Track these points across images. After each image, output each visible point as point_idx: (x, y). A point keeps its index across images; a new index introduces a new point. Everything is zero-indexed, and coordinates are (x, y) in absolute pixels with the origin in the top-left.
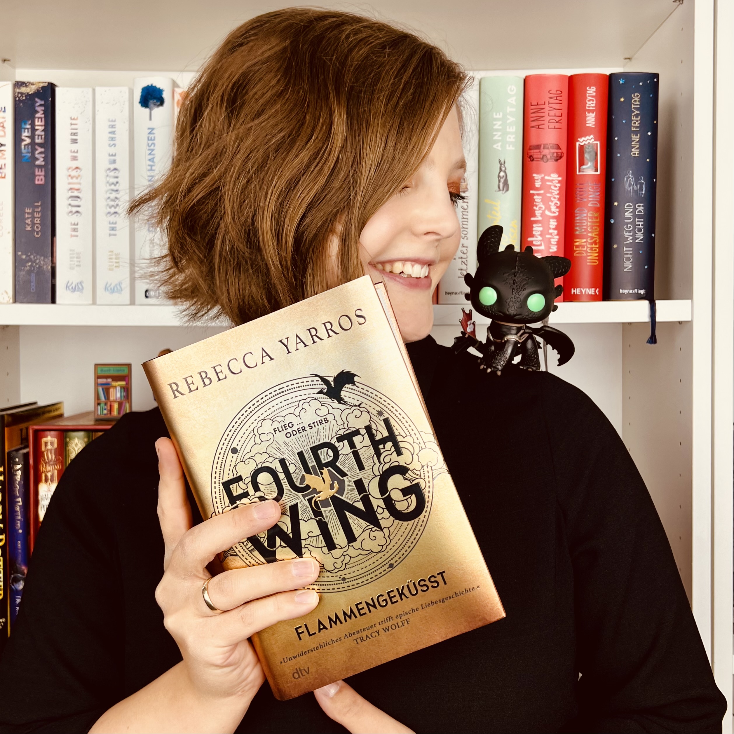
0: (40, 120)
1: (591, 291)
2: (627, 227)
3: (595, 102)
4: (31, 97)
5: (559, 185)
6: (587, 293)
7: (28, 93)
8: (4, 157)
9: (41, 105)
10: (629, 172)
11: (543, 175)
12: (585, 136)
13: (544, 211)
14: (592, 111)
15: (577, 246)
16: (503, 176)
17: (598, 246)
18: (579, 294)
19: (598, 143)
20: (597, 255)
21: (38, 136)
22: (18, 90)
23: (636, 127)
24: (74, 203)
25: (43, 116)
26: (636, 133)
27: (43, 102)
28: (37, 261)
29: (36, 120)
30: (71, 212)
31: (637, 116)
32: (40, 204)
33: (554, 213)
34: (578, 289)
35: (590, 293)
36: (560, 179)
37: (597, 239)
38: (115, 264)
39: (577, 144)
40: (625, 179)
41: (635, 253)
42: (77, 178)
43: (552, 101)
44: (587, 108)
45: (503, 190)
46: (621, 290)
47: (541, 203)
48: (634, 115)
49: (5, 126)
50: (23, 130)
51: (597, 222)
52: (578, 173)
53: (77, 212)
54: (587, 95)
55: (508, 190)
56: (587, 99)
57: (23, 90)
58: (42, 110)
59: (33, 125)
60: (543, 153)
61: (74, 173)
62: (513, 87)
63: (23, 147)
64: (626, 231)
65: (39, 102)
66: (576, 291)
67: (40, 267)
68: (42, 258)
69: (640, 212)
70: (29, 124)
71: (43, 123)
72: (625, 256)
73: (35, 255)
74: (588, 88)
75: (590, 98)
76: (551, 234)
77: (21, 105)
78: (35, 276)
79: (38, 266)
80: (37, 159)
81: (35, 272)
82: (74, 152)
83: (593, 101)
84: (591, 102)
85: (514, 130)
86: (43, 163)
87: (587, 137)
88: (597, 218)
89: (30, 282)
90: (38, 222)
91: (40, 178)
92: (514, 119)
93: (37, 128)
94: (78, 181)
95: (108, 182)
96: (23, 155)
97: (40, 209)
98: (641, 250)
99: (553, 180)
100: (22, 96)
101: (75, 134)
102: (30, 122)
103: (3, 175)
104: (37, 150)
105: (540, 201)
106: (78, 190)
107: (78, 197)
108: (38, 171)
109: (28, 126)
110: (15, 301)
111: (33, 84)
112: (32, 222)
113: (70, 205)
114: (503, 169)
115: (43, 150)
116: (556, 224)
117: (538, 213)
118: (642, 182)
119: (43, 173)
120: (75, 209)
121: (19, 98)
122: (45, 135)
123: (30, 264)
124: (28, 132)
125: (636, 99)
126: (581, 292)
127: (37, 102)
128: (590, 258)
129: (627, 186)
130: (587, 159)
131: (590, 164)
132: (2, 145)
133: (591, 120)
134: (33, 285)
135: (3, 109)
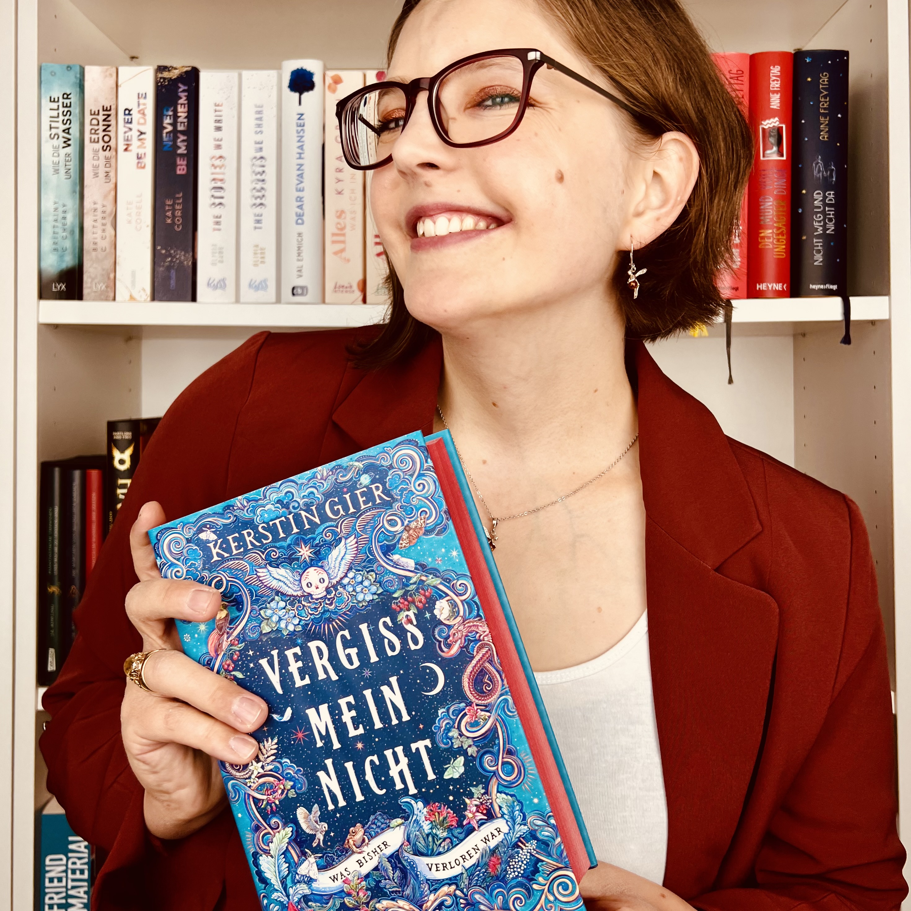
0: (183, 106)
1: (778, 287)
2: (816, 217)
3: (779, 82)
4: (174, 83)
6: (774, 288)
7: (170, 78)
8: (144, 145)
9: (184, 91)
10: (818, 157)
12: (769, 119)
14: (776, 92)
15: (763, 238)
17: (785, 237)
18: (766, 289)
19: (784, 126)
20: (784, 247)
21: (181, 123)
22: (160, 75)
23: (825, 109)
24: (217, 194)
25: (186, 102)
26: (825, 115)
27: (186, 88)
28: (178, 257)
29: (179, 106)
30: (214, 204)
31: (825, 97)
32: (181, 195)
34: (764, 284)
35: (777, 289)
37: (784, 229)
38: (260, 260)
39: (761, 127)
40: (814, 165)
41: (826, 246)
42: (221, 168)
44: (771, 89)
46: (811, 286)
48: (822, 97)
49: (146, 113)
50: (165, 117)
51: (783, 211)
52: (762, 158)
53: (220, 204)
54: (771, 75)
56: (771, 79)
57: (166, 75)
58: (185, 96)
59: (175, 112)
61: (218, 162)
63: (164, 135)
64: (816, 221)
65: (182, 87)
66: (762, 287)
67: (180, 262)
68: (183, 253)
69: (831, 200)
70: (172, 111)
71: (186, 109)
72: (815, 248)
73: (175, 249)
74: (771, 68)
75: (775, 78)
77: (164, 90)
78: (174, 274)
79: (178, 261)
80: (179, 148)
81: (175, 268)
82: (218, 140)
83: (778, 81)
84: (776, 82)
86: (185, 152)
87: (772, 120)
88: (783, 207)
89: (169, 278)
90: (179, 215)
91: (181, 168)
93: (179, 114)
94: (222, 170)
95: (254, 172)
96: (164, 143)
97: (181, 201)
98: (832, 242)
100: (164, 81)
101: (219, 121)
102: (172, 109)
103: (143, 165)
104: (179, 138)
106: (221, 180)
107: (221, 188)
108: (180, 160)
109: (171, 113)
110: (153, 299)
111: (176, 69)
112: (173, 214)
113: (213, 196)
115: (185, 138)
118: (833, 167)
119: (185, 163)
120: (217, 201)
121: (161, 83)
122: (188, 121)
123: (170, 259)
124: (170, 119)
125: (824, 79)
126: (768, 287)
127: (180, 88)
128: (777, 250)
129: (815, 173)
130: (772, 144)
131: (775, 149)
132: (142, 133)
133: (775, 101)
134: (173, 282)
135: (144, 95)
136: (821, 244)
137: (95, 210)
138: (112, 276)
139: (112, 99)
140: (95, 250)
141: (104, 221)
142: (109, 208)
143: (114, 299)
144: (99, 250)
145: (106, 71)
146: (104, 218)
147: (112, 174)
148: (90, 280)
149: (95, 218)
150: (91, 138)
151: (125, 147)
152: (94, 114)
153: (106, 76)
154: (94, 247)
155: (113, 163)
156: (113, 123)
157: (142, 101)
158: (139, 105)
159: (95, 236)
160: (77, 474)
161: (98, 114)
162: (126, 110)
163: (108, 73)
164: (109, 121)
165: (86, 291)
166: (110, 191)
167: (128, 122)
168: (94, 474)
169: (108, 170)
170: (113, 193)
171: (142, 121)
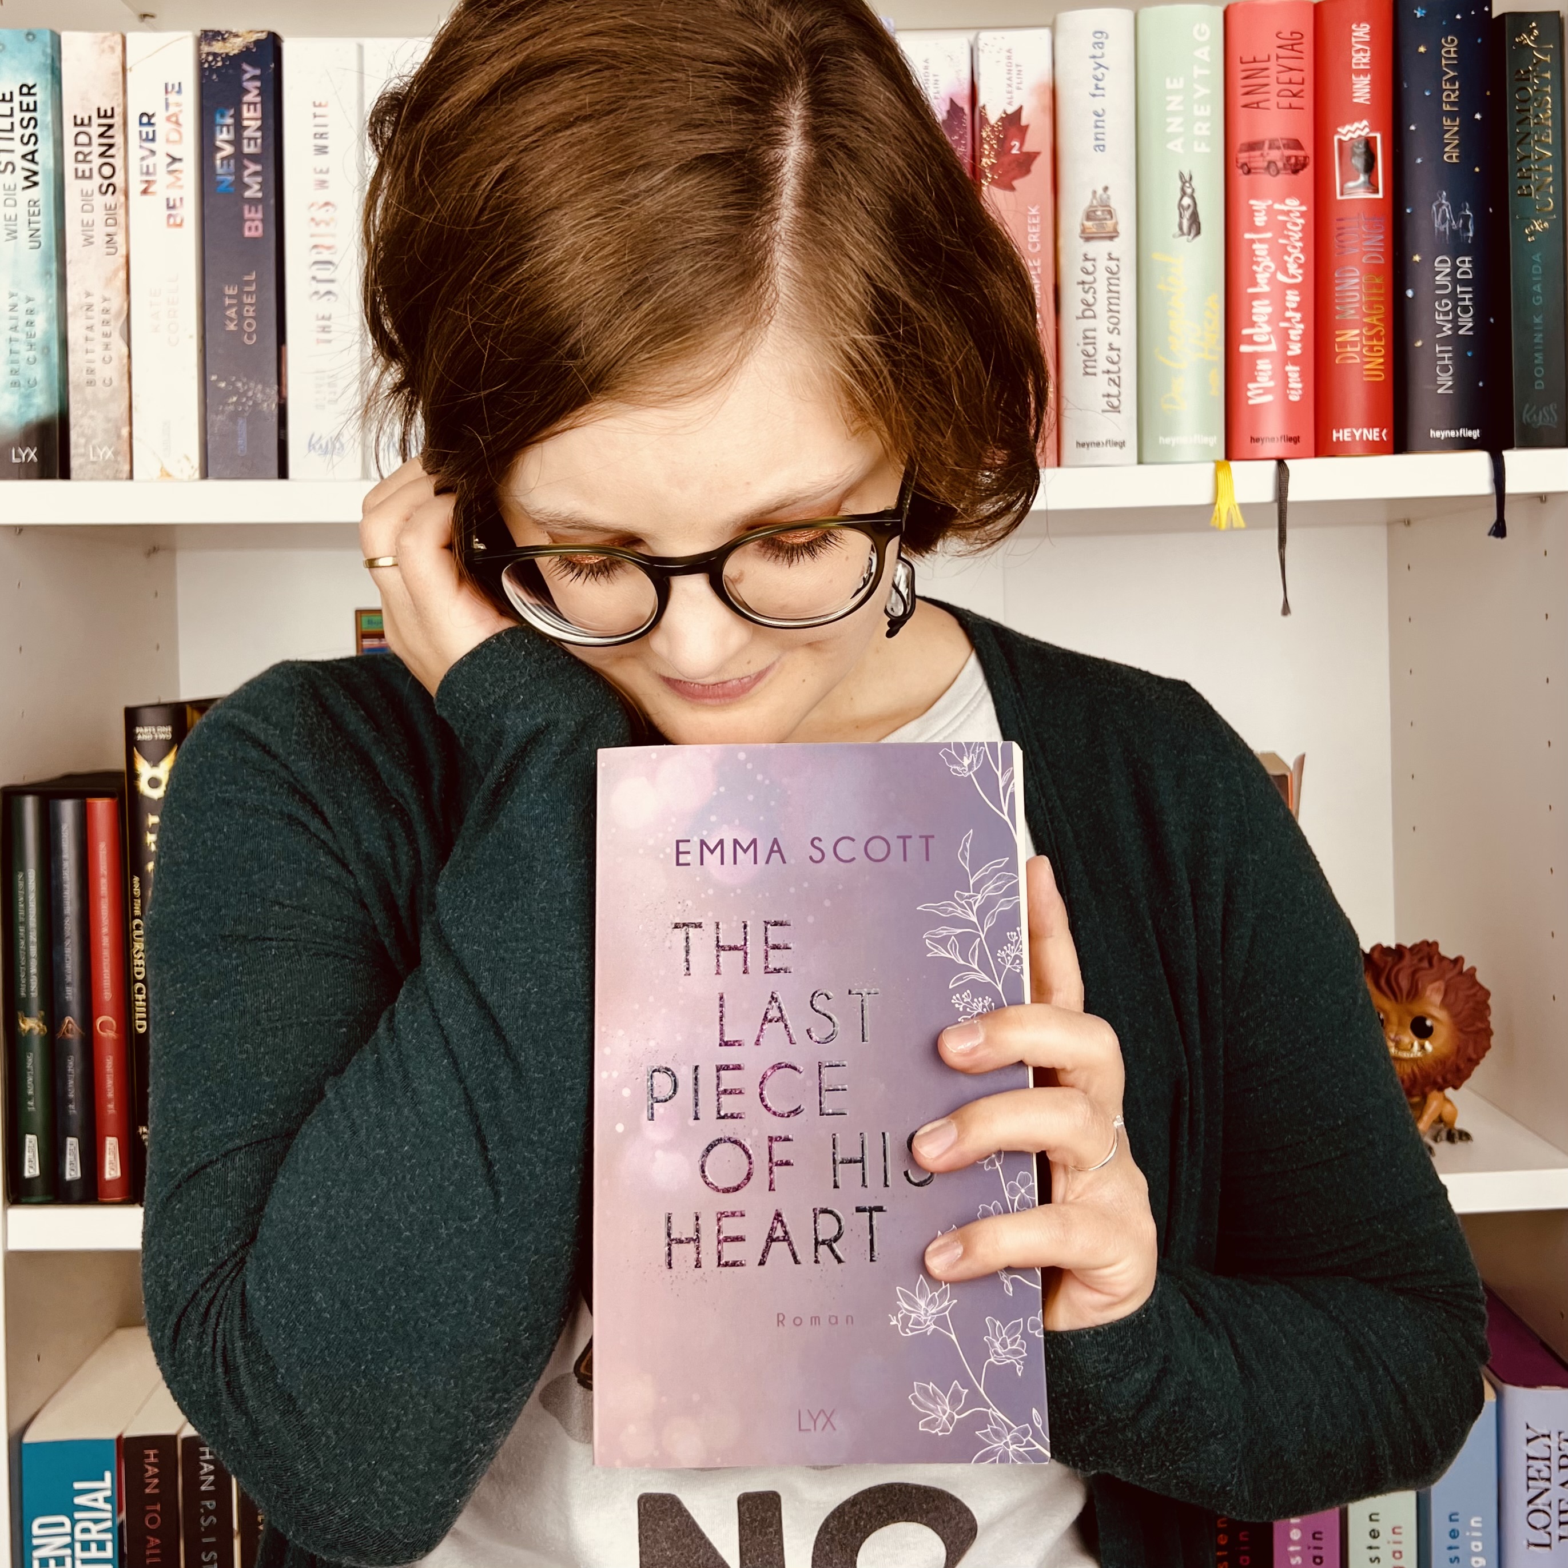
0: (252, 107)
1: (1373, 435)
2: (1440, 305)
3: (1368, 54)
4: (234, 62)
5: (1301, 221)
6: (1365, 438)
7: (227, 54)
8: (179, 183)
9: (254, 78)
10: (1441, 195)
11: (1270, 202)
12: (1352, 122)
13: (1274, 274)
14: (1364, 72)
15: (1343, 345)
16: (1189, 206)
17: (1383, 343)
18: (1349, 439)
19: (1378, 136)
20: (1382, 360)
21: (250, 139)
22: (206, 49)
23: (1452, 104)
24: (322, 275)
25: (258, 99)
26: (1452, 115)
27: (258, 72)
28: (250, 394)
29: (245, 107)
30: (316, 293)
31: (1452, 81)
32: (253, 277)
33: (1294, 277)
34: (1346, 431)
35: (1370, 438)
36: (1304, 208)
37: (1381, 328)
39: (1336, 138)
40: (1434, 208)
41: (1458, 358)
42: (327, 224)
43: (1282, 52)
44: (1354, 67)
45: (1189, 234)
46: (1432, 432)
47: (1268, 258)
48: (1446, 80)
49: (181, 121)
50: (218, 128)
51: (1380, 295)
52: (1339, 197)
53: (329, 293)
54: (1353, 40)
55: (1198, 233)
56: (1354, 49)
57: (218, 47)
58: (257, 88)
59: (238, 117)
60: (1268, 158)
61: (321, 214)
62: (1205, 27)
63: (218, 162)
64: (1439, 312)
65: (250, 71)
66: (1342, 435)
67: (256, 404)
68: (260, 387)
69: (1465, 273)
70: (232, 116)
71: (259, 114)
72: (1439, 363)
73: (245, 380)
74: (1354, 27)
75: (1360, 46)
76: (1289, 320)
77: (214, 77)
78: (245, 425)
79: (251, 403)
80: (248, 187)
81: (246, 414)
82: (321, 172)
83: (1365, 51)
84: (1362, 54)
85: (1208, 113)
86: (260, 195)
87: (1356, 125)
88: (1378, 286)
89: (235, 434)
90: (251, 314)
91: (254, 225)
92: (1208, 91)
93: (246, 123)
94: (330, 229)
96: (219, 178)
97: (253, 288)
98: (1469, 350)
99: (1290, 211)
100: (215, 59)
101: (322, 136)
102: (232, 112)
103: (178, 221)
104: (247, 168)
105: (1265, 253)
106: (329, 248)
107: (329, 263)
108: (250, 211)
109: (229, 121)
111: (236, 36)
112: (239, 313)
113: (314, 278)
114: (1189, 191)
115: (258, 168)
116: (1298, 299)
117: (1262, 278)
118: (1468, 213)
119: (260, 215)
120: (323, 288)
121: (210, 63)
122: (263, 137)
123: (235, 399)
124: (228, 131)
125: (1450, 47)
126: (1353, 435)
127: (246, 72)
128: (1368, 366)
129: (1437, 223)
130: (1357, 169)
131: (1362, 178)
132: (175, 160)
133: (1362, 89)
134: (242, 441)
135: (177, 88)
136: (1450, 355)
137: (89, 307)
138: (125, 432)
139: (116, 94)
140: (90, 383)
141: (107, 329)
142: (117, 302)
143: (131, 477)
144: (99, 383)
145: (103, 42)
146: (106, 323)
147: (120, 239)
148: (82, 441)
149: (90, 322)
150: (76, 170)
151: (145, 186)
152: (82, 124)
153: (103, 51)
154: (91, 377)
155: (121, 219)
156: (118, 140)
157: (173, 98)
158: (167, 105)
159: (90, 356)
160: (67, 809)
161: (90, 124)
162: (142, 115)
163: (106, 45)
164: (112, 137)
165: (75, 463)
166: (115, 273)
167: (147, 140)
168: (102, 808)
169: (111, 230)
170: (122, 275)
171: (174, 136)
